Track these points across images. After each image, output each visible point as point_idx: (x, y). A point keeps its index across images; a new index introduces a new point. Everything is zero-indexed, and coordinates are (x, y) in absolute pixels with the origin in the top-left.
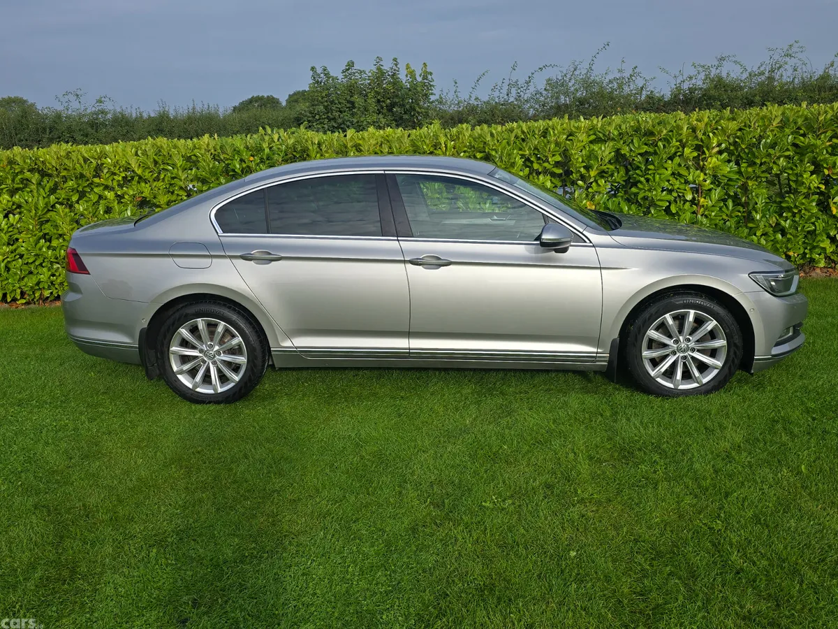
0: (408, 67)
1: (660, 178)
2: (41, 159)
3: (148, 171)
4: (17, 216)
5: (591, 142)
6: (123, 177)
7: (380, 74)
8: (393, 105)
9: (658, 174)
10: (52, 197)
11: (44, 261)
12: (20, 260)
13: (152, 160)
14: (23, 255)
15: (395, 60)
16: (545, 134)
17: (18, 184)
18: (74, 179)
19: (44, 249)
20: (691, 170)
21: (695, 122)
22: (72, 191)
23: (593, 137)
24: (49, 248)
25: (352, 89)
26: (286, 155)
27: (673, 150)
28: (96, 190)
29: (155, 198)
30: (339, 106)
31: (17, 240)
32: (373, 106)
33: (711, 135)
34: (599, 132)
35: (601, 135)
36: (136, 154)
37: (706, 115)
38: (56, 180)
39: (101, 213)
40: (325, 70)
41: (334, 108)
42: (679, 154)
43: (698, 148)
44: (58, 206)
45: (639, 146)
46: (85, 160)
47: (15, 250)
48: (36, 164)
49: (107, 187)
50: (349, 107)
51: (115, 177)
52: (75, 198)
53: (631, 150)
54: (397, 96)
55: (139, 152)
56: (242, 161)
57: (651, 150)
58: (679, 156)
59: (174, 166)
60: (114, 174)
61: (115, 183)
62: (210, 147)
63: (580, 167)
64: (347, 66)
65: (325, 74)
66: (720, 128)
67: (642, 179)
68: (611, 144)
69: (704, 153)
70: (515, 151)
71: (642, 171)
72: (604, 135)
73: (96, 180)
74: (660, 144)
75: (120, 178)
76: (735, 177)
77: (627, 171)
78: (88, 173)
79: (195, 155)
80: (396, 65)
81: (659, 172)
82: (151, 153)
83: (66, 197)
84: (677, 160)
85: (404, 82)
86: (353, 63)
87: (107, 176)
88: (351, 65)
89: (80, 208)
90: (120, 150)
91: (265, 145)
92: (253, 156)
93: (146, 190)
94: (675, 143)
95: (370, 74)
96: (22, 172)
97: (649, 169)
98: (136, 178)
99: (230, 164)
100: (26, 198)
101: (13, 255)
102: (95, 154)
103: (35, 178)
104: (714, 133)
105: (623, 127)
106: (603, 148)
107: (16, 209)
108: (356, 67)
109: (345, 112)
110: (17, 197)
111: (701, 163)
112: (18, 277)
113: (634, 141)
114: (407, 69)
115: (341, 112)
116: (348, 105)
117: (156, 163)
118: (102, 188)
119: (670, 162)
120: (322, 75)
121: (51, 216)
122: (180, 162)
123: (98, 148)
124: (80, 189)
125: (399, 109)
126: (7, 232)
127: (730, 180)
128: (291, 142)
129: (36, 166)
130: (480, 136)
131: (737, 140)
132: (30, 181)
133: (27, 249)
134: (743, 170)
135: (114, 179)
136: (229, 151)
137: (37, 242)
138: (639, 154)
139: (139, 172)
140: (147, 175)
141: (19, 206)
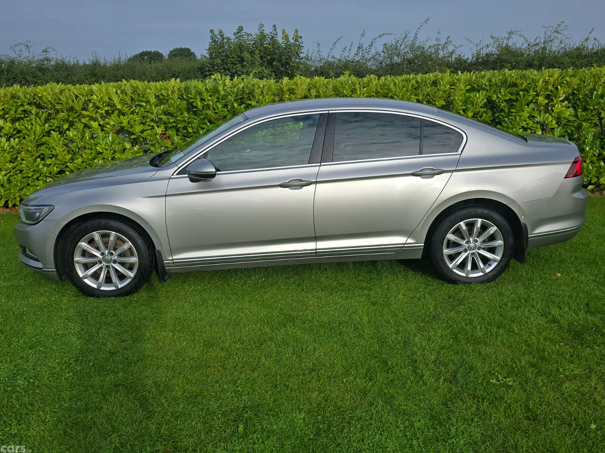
0: (284, 31)
1: (520, 119)
2: (39, 95)
3: (126, 106)
4: (17, 140)
5: (467, 91)
6: (106, 111)
7: (263, 37)
8: (273, 60)
9: (519, 116)
10: (47, 125)
11: (40, 175)
12: (19, 174)
13: (130, 98)
14: (23, 170)
15: (274, 26)
16: (435, 83)
17: (20, 114)
18: (65, 111)
19: (41, 166)
20: (542, 113)
21: (548, 78)
22: (64, 121)
23: (469, 87)
24: (44, 165)
25: (241, 47)
26: (237, 96)
27: (530, 98)
28: (83, 120)
29: (132, 127)
30: (233, 60)
31: (17, 158)
32: (258, 60)
33: (559, 87)
34: (474, 83)
35: (476, 86)
36: (117, 93)
37: (557, 72)
38: (50, 111)
39: (87, 138)
40: (221, 32)
41: (229, 61)
42: (534, 101)
43: (548, 97)
44: (52, 132)
45: (504, 94)
46: (77, 97)
47: (16, 167)
48: (34, 99)
49: (92, 118)
50: (239, 61)
51: (99, 111)
52: (66, 126)
53: (499, 97)
54: (275, 53)
55: (119, 92)
56: (202, 100)
57: (514, 98)
58: (534, 103)
59: (148, 102)
60: (98, 108)
61: (98, 115)
62: (175, 88)
63: (460, 110)
64: (238, 30)
65: (221, 36)
66: (565, 82)
67: (506, 119)
68: (484, 92)
69: (552, 101)
70: (413, 96)
71: (505, 113)
72: (478, 85)
73: (84, 112)
74: (521, 93)
75: (103, 112)
76: (573, 119)
77: (494, 113)
78: (78, 106)
79: (162, 95)
80: (275, 30)
81: (519, 114)
82: (129, 92)
83: (58, 125)
84: (532, 106)
85: (280, 43)
86: (242, 28)
87: (92, 109)
88: (240, 29)
89: (70, 134)
90: (104, 89)
91: (221, 88)
92: (211, 96)
93: (125, 120)
94: (532, 93)
95: (255, 37)
96: (22, 105)
97: (512, 112)
98: (116, 112)
99: (194, 102)
100: (27, 126)
101: (14, 170)
102: (84, 91)
103: (34, 110)
104: (561, 86)
105: (493, 80)
106: (478, 96)
107: (16, 134)
108: (244, 31)
109: (236, 64)
110: (17, 124)
111: (550, 108)
112: (18, 188)
113: (502, 91)
114: (283, 33)
115: (233, 64)
116: (239, 59)
117: (132, 99)
118: (87, 119)
119: (526, 107)
120: (219, 36)
121: (46, 140)
122: (153, 100)
123: (86, 87)
124: (71, 119)
125: (277, 63)
126: (9, 153)
127: (569, 121)
128: (241, 86)
129: (35, 101)
130: (384, 85)
131: (575, 92)
132: (31, 112)
133: (27, 166)
134: (579, 114)
135: (97, 112)
136: (193, 92)
137: (35, 160)
138: (505, 101)
139: (119, 106)
140: (125, 109)
141: (19, 132)
